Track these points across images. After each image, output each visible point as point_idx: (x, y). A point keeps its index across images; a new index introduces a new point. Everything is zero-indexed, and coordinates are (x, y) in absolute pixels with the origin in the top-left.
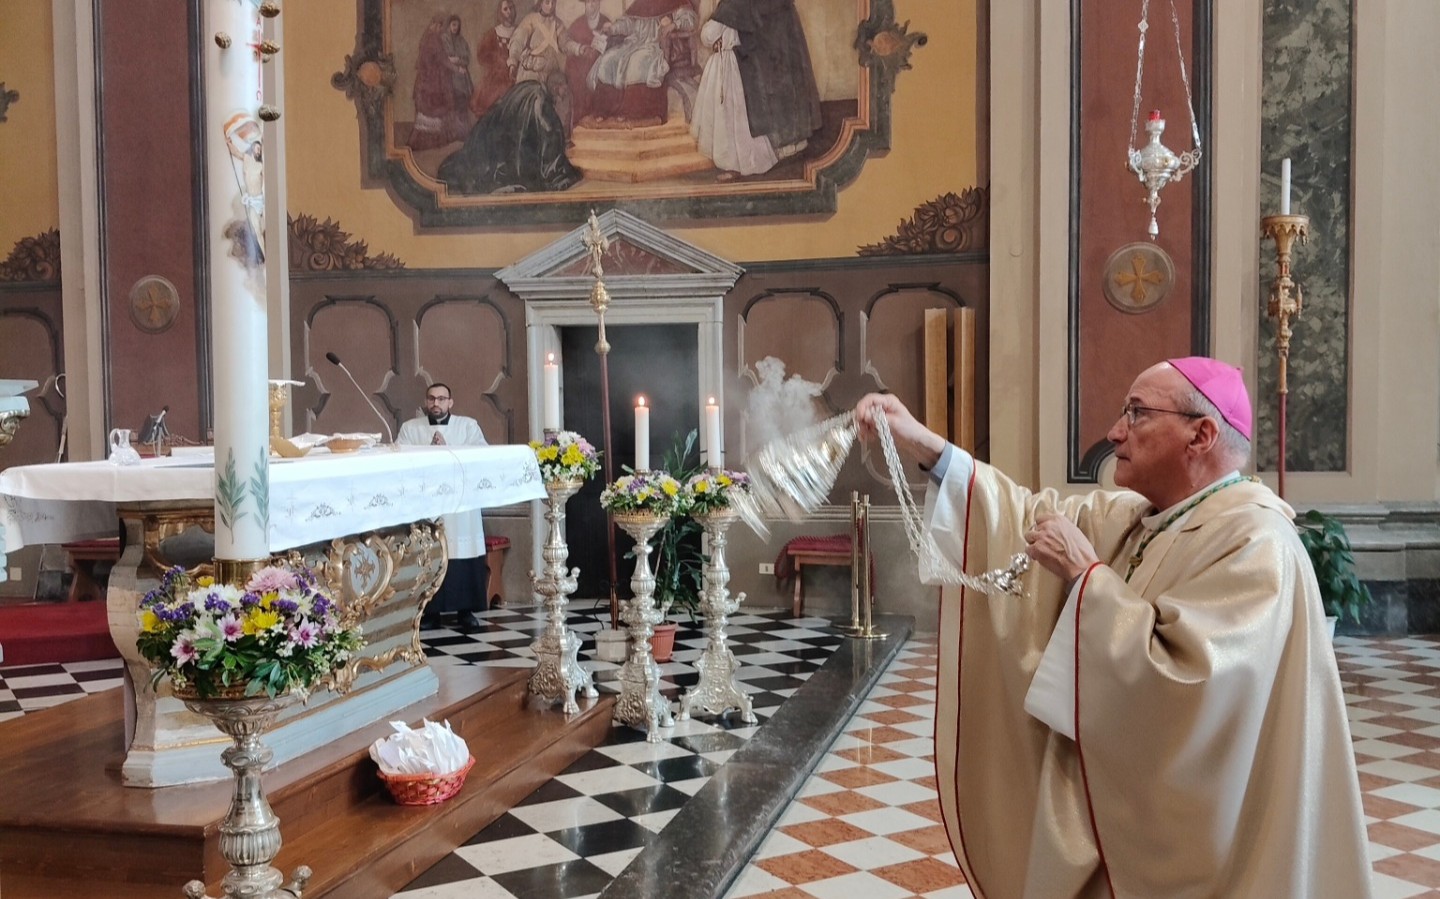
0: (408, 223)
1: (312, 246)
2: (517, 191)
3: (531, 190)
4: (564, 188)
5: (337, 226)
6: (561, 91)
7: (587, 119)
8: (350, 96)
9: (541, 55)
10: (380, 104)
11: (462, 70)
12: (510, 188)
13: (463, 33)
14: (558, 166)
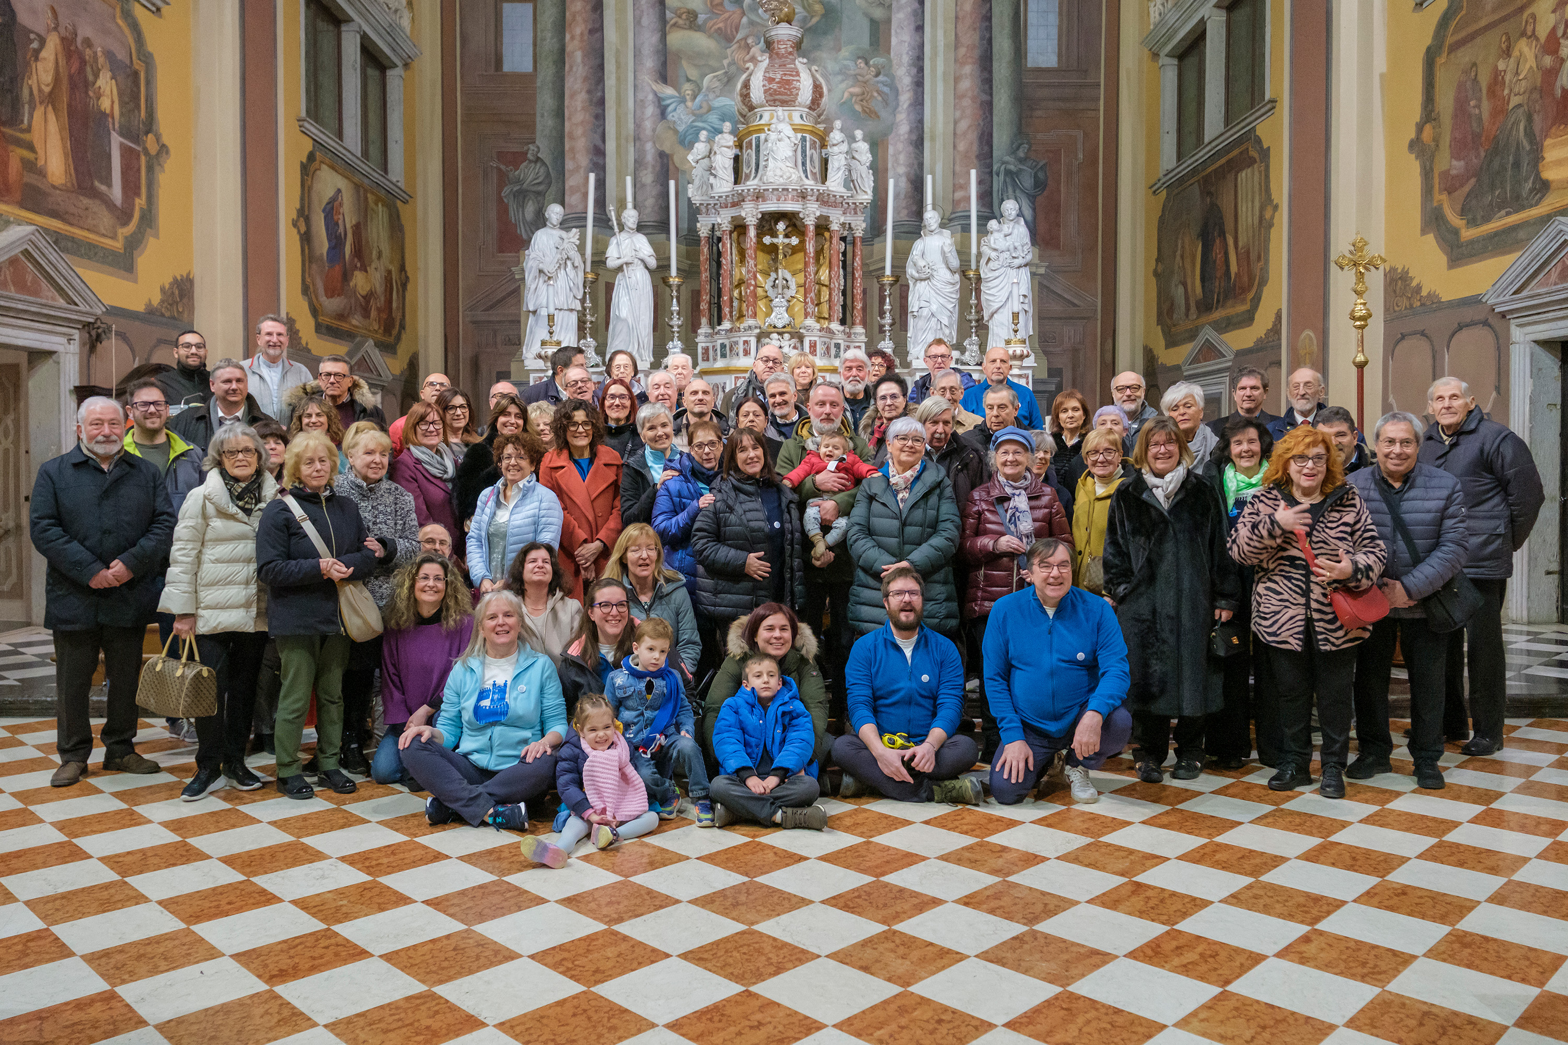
0: (1443, 259)
1: (1395, 291)
2: (1508, 214)
3: (1516, 211)
4: (1537, 204)
5: (1407, 272)
6: (1537, 107)
7: (1553, 130)
8: (1417, 158)
9: (1525, 78)
10: (1432, 157)
11: (1477, 111)
12: (1503, 212)
13: (1479, 77)
14: (1534, 183)
